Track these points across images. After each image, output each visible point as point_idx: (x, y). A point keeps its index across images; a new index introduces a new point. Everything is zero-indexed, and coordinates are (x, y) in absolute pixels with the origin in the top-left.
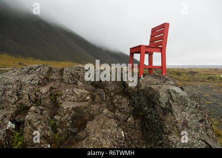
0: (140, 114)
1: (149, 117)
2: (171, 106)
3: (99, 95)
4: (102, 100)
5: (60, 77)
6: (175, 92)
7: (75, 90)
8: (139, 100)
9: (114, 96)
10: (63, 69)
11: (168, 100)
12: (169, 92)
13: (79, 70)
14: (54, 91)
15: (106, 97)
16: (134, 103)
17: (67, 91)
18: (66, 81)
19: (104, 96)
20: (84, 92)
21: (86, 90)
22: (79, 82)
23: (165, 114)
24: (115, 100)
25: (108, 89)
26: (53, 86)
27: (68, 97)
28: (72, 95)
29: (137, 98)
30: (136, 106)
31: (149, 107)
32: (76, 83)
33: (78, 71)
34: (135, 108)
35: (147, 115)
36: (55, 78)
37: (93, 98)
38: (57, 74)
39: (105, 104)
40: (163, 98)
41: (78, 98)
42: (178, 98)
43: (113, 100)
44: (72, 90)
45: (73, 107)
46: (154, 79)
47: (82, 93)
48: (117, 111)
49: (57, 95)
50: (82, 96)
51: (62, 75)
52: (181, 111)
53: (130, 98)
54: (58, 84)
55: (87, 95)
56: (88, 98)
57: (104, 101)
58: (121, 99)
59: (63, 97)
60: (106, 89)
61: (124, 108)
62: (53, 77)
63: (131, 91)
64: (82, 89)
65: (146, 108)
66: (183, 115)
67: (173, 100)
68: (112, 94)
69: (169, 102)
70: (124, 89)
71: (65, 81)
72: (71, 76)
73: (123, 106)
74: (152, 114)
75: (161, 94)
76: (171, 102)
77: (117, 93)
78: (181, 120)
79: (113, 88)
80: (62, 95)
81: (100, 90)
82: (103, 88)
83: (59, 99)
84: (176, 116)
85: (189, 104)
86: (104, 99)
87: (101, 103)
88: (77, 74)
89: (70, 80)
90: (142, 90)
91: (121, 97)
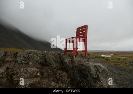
0: (75, 82)
1: (82, 84)
2: (99, 76)
3: (46, 71)
4: (49, 75)
5: (14, 59)
6: (100, 67)
7: (28, 69)
8: (73, 73)
9: (56, 71)
10: (17, 53)
11: (97, 72)
12: (96, 67)
13: (30, 53)
14: (10, 70)
15: (51, 72)
16: (70, 75)
17: (22, 70)
18: (20, 62)
19: (50, 72)
20: (35, 70)
21: (36, 68)
22: (30, 62)
23: (95, 82)
24: (58, 75)
25: (52, 67)
26: (8, 67)
27: (23, 75)
28: (26, 73)
29: (72, 72)
30: (71, 77)
31: (81, 78)
32: (27, 63)
33: (29, 55)
34: (72, 79)
35: (80, 83)
36: (10, 60)
37: (42, 74)
38: (11, 56)
39: (51, 78)
40: (93, 71)
41: (31, 75)
42: (102, 70)
43: (56, 74)
44: (26, 69)
45: (29, 84)
46: (82, 59)
47: (33, 71)
48: (60, 82)
49: (13, 74)
50: (34, 73)
51: (16, 57)
52: (105, 79)
53: (67, 72)
54: (13, 64)
55: (38, 72)
56: (38, 74)
57: (50, 76)
58: (62, 73)
59: (18, 75)
60: (51, 66)
61: (65, 80)
62: (8, 59)
63: (68, 67)
64: (34, 68)
65: (79, 78)
66: (107, 82)
67: (99, 72)
68: (55, 70)
69: (97, 73)
70: (63, 66)
71: (18, 62)
72: (23, 58)
73: (64, 78)
74: (83, 82)
75: (91, 68)
76: (98, 74)
77: (58, 69)
78: (106, 85)
79: (55, 66)
80: (18, 74)
81: (46, 67)
82: (48, 66)
83: (15, 77)
84: (103, 83)
85: (108, 74)
86: (50, 74)
87: (48, 78)
88: (29, 56)
89: (23, 61)
90: (75, 66)
91: (61, 72)
